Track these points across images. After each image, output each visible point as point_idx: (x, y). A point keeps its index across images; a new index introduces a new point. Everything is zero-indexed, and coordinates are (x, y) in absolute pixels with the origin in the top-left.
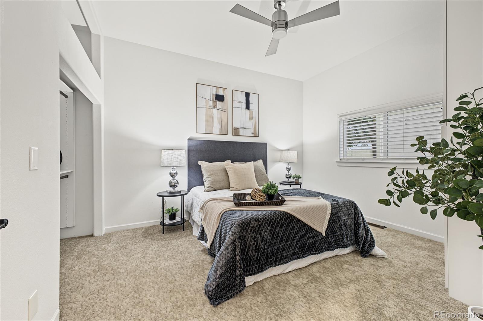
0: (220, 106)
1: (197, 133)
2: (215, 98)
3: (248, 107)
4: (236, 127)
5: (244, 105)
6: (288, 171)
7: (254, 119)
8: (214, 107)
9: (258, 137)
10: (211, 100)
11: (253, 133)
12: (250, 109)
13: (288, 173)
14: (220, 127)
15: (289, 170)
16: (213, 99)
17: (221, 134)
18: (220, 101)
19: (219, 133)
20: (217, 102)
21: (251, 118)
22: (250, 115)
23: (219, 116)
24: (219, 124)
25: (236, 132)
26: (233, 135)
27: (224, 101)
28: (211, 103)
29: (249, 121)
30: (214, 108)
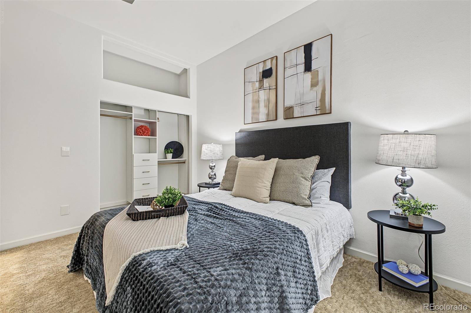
0: (267, 84)
1: (244, 124)
2: (262, 76)
3: (308, 68)
4: (288, 106)
5: (302, 68)
6: (404, 189)
7: (320, 84)
8: (261, 87)
9: (330, 113)
10: (258, 80)
11: (318, 109)
12: (313, 69)
13: (404, 192)
14: (267, 112)
15: (405, 184)
16: (260, 78)
17: (268, 121)
18: (267, 77)
19: (265, 121)
20: (264, 80)
21: (314, 85)
22: (312, 79)
23: (266, 98)
24: (265, 108)
25: (289, 113)
26: (284, 119)
27: (272, 75)
28: (257, 84)
29: (311, 89)
30: (260, 89)
